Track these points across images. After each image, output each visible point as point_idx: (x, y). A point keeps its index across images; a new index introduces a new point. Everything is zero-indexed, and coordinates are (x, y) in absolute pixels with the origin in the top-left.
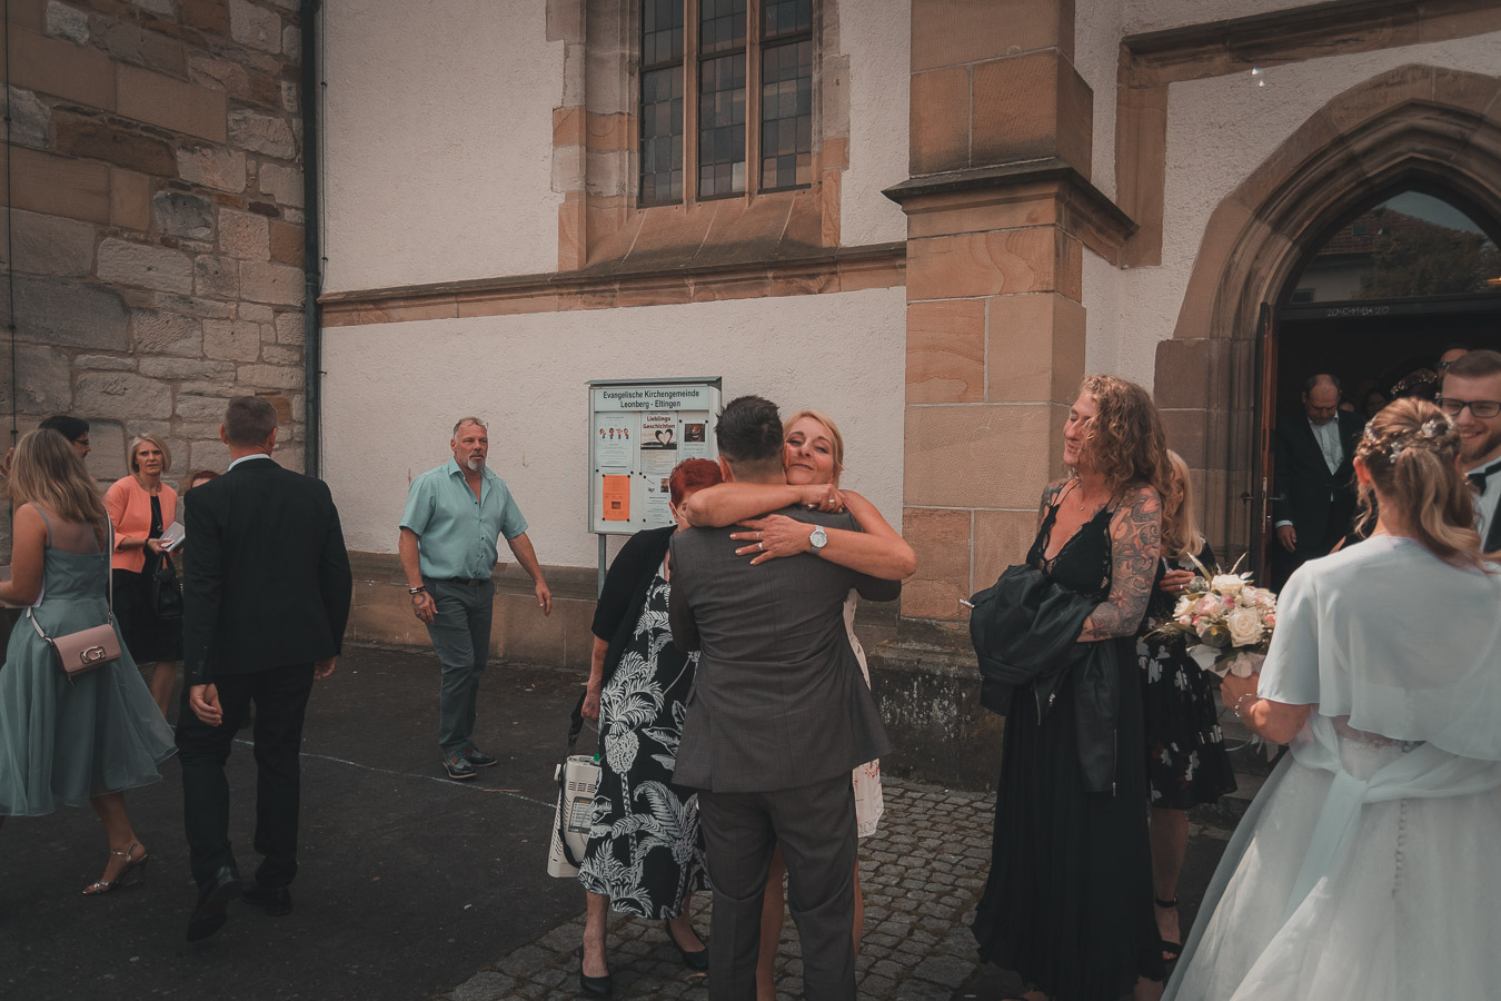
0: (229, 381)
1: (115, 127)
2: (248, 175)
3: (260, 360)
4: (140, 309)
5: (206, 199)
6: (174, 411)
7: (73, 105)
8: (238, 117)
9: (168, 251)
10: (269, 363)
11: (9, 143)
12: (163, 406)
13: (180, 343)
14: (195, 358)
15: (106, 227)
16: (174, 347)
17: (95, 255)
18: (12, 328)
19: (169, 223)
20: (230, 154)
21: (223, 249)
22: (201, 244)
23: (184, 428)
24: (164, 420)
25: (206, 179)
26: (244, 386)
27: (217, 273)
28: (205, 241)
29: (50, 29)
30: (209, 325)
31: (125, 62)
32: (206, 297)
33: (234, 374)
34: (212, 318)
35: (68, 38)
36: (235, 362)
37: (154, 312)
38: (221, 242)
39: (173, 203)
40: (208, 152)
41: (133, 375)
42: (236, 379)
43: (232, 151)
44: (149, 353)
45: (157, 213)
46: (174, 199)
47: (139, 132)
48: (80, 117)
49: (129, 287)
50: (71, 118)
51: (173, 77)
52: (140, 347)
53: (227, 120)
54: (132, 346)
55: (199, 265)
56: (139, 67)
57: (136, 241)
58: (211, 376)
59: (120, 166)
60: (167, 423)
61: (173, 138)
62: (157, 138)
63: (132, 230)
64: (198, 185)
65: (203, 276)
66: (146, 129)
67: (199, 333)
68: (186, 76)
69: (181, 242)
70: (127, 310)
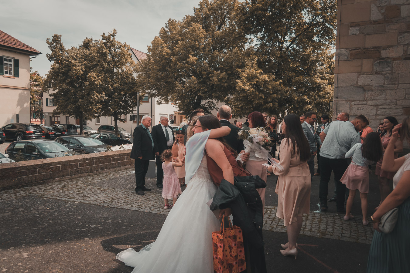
0: (394, 105)
1: (364, 50)
2: (404, 50)
3: (405, 98)
4: (369, 90)
5: (389, 60)
6: (376, 113)
7: (354, 49)
8: (401, 37)
9: (377, 75)
10: (408, 99)
11: (339, 61)
12: (374, 112)
13: (379, 97)
14: (383, 100)
15: (360, 73)
16: (377, 98)
17: (358, 80)
18: (337, 98)
19: (378, 69)
20: (398, 47)
21: (394, 72)
22: (387, 72)
23: (379, 117)
24: (374, 115)
25: (390, 55)
26: (399, 106)
27: (391, 78)
28: (388, 71)
29: (350, 34)
30: (388, 92)
31: (368, 34)
32: (388, 84)
33: (396, 103)
34: (389, 90)
35: (354, 34)
36: (396, 100)
37: (372, 90)
38: (393, 70)
39: (379, 64)
40: (391, 48)
41: (365, 105)
42: (396, 104)
43: (399, 46)
44: (370, 100)
45: (374, 67)
46: (379, 63)
47: (371, 49)
48: (356, 51)
49: (366, 85)
50: (354, 51)
51: (381, 33)
52: (368, 99)
53: (398, 38)
54: (365, 99)
55: (386, 77)
56: (372, 34)
57: (368, 75)
58: (388, 104)
59: (365, 59)
60: (375, 116)
61: (380, 48)
62: (376, 49)
63: (367, 72)
64: (387, 57)
65: (387, 79)
66: (372, 48)
67: (385, 94)
68: (386, 32)
69: (381, 72)
70: (365, 91)
